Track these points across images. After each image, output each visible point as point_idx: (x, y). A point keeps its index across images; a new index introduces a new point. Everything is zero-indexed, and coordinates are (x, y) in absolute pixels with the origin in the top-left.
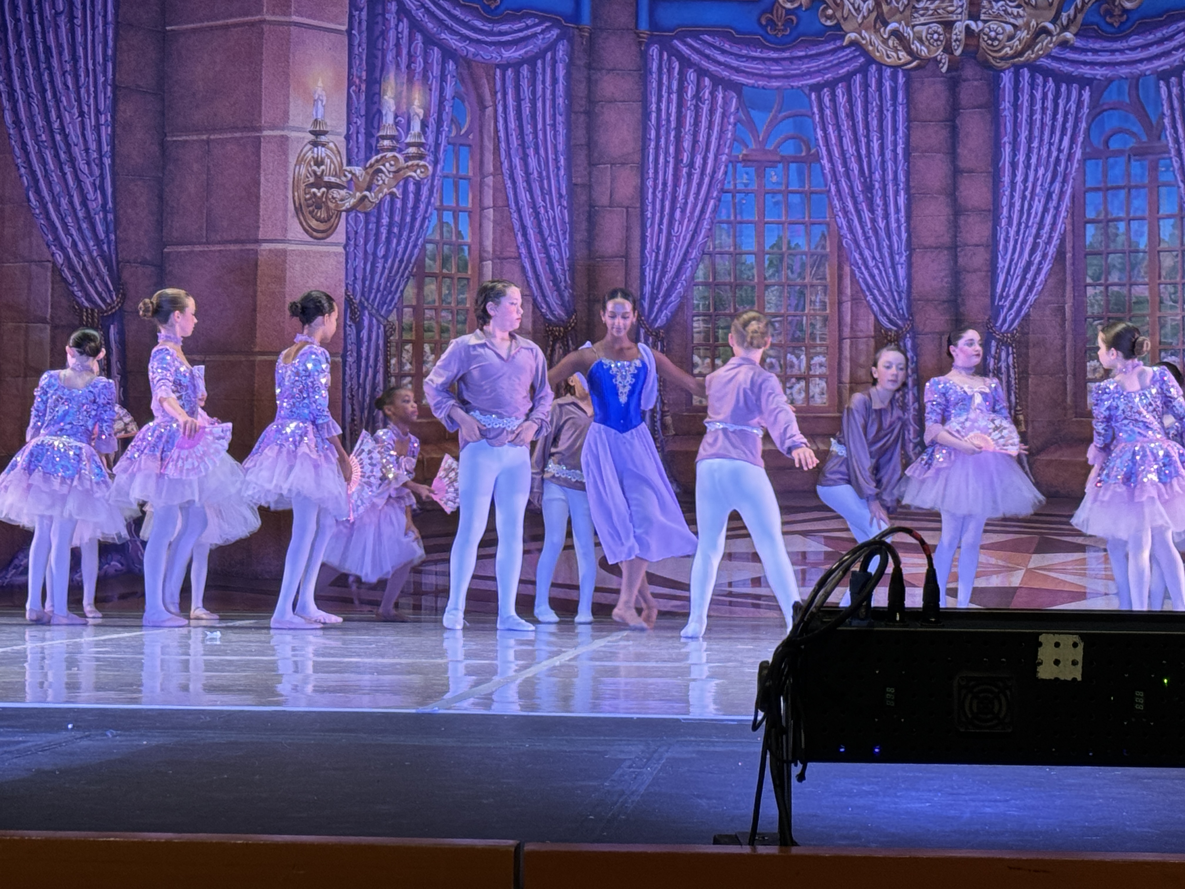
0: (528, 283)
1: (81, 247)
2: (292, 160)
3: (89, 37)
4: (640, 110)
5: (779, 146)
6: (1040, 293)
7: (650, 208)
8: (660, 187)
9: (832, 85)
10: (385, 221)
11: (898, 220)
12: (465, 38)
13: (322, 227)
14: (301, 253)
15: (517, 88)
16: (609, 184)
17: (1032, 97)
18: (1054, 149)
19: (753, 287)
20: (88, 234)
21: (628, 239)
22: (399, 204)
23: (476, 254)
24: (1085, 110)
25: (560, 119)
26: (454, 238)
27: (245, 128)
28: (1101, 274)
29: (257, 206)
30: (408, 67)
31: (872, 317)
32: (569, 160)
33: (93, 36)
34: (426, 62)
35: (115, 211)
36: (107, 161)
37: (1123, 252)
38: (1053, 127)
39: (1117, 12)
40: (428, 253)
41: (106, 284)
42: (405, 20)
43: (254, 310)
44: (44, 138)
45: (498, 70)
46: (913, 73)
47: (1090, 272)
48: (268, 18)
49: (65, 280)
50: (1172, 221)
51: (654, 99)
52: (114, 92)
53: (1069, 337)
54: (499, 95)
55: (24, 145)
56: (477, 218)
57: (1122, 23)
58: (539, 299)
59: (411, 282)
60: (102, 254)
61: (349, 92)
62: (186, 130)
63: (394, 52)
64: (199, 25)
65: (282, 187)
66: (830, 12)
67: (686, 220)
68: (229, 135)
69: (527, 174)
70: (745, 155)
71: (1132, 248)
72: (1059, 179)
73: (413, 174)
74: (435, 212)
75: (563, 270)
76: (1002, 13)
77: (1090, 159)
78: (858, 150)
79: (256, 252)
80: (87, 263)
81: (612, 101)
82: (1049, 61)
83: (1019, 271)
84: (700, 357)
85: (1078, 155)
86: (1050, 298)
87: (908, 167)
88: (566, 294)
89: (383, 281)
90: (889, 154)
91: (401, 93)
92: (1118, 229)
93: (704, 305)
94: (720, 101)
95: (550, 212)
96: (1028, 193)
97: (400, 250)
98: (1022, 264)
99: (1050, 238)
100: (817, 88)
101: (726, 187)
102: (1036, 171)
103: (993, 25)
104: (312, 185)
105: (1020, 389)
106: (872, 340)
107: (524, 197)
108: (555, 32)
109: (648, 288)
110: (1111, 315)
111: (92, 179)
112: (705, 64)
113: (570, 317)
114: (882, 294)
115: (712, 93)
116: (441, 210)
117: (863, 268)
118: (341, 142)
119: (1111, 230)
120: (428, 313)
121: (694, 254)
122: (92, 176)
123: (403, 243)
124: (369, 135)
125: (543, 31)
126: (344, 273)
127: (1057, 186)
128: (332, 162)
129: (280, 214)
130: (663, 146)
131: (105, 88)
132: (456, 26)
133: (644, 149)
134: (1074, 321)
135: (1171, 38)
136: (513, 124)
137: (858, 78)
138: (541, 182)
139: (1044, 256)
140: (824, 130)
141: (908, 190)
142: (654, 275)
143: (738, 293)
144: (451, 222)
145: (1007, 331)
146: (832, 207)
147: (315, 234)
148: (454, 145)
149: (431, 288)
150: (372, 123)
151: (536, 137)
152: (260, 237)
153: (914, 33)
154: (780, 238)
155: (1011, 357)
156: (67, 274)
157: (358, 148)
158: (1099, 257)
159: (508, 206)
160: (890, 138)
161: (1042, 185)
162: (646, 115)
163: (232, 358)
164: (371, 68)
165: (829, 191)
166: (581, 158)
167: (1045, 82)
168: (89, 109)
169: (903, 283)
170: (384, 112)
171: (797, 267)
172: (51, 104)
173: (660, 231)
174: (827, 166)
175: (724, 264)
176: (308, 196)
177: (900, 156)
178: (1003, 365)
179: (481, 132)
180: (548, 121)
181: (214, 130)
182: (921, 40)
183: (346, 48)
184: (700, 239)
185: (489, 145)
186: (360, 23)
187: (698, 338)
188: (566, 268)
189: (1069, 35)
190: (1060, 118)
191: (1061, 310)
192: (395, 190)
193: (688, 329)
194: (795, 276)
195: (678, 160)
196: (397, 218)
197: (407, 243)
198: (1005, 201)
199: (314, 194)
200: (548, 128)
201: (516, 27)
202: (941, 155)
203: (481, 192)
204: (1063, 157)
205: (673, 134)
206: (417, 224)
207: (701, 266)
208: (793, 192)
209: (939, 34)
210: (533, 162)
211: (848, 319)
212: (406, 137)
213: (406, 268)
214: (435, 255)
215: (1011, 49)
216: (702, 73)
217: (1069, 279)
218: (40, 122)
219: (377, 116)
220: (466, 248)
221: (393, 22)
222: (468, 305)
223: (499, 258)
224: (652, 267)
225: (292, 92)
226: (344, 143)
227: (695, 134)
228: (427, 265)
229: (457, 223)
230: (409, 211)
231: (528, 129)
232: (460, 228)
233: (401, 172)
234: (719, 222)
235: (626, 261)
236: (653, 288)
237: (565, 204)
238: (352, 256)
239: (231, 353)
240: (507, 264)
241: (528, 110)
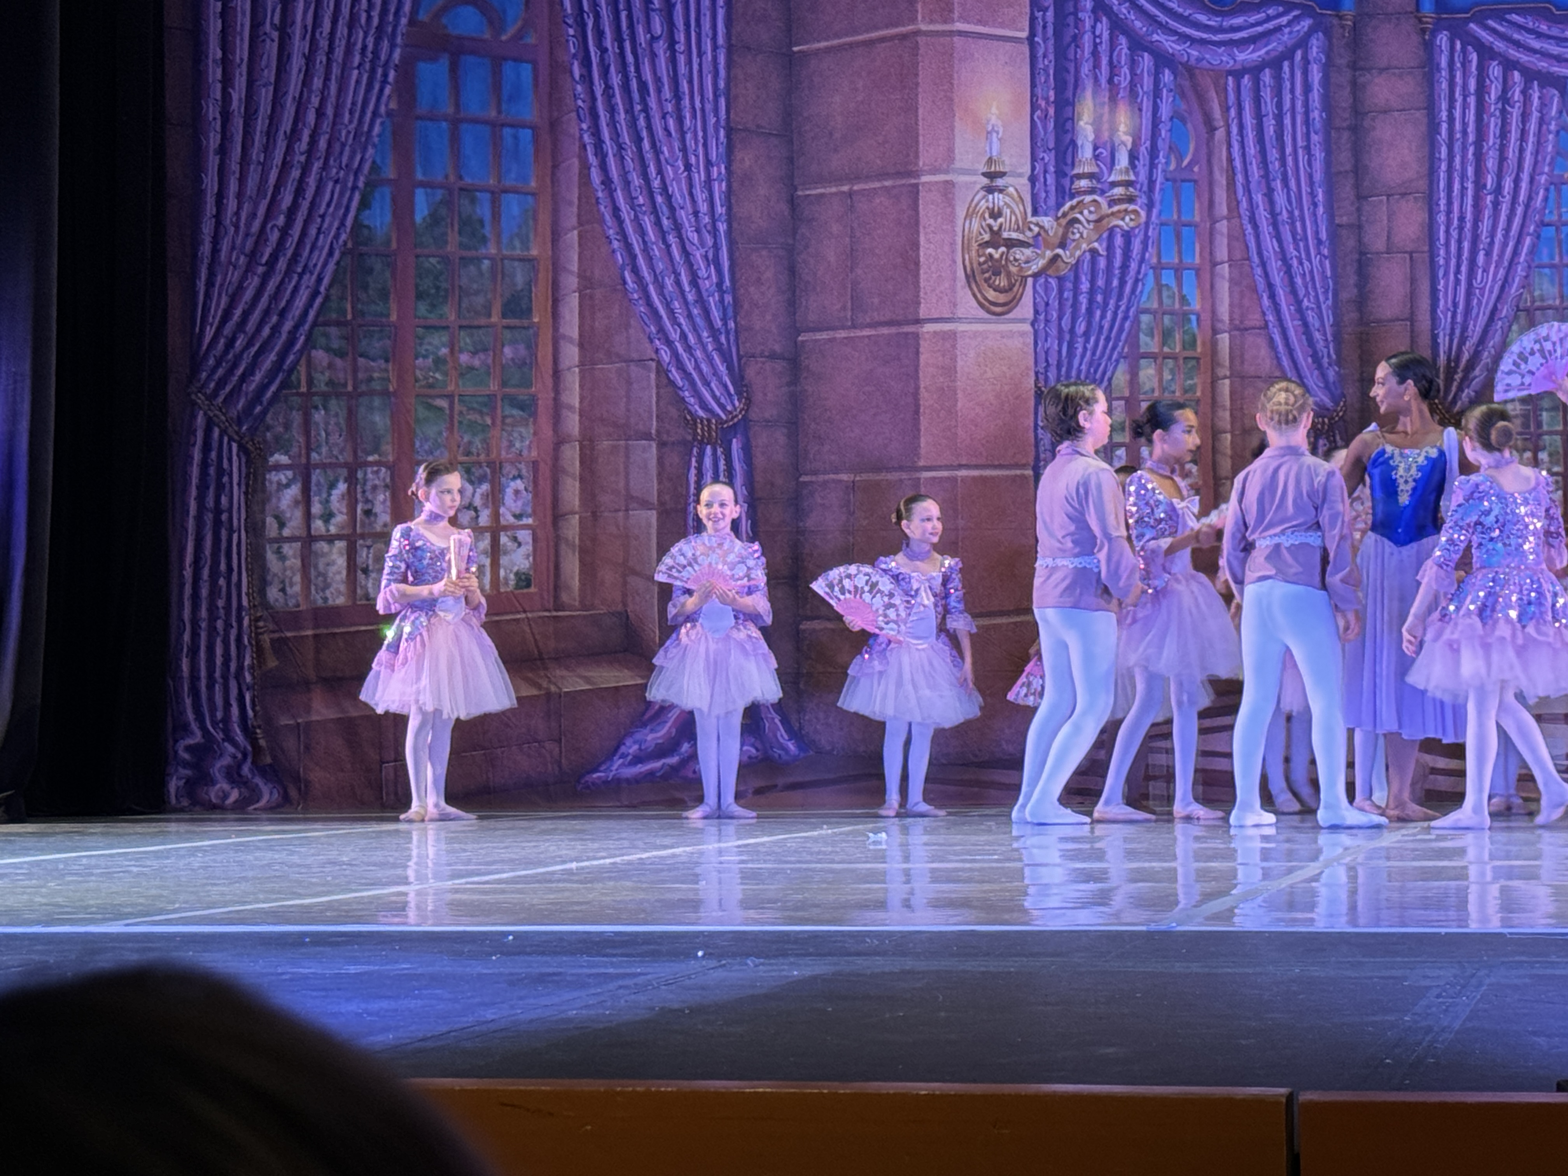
0: (1278, 359)
1: (692, 339)
2: (961, 213)
3: (695, 67)
4: (1425, 120)
7: (1442, 252)
8: (1456, 222)
10: (1085, 286)
12: (1184, 38)
13: (1002, 298)
14: (976, 334)
15: (1257, 100)
16: (1385, 222)
20: (700, 321)
21: (1413, 296)
22: (1102, 263)
23: (1207, 323)
26: (1177, 306)
27: (899, 174)
29: (917, 276)
30: (1110, 81)
32: (1330, 193)
33: (700, 65)
34: (1133, 73)
35: (734, 289)
36: (722, 227)
40: (1143, 326)
41: (725, 386)
42: (1104, 19)
43: (917, 412)
44: (641, 200)
45: (1230, 78)
48: (924, 27)
49: (672, 383)
51: (1444, 106)
52: (728, 136)
54: (1233, 113)
55: (616, 210)
56: (1208, 276)
59: (1122, 367)
60: (719, 348)
61: (1032, 119)
62: (821, 180)
63: (1091, 62)
64: (835, 42)
65: (947, 249)
67: (1493, 265)
68: (877, 185)
69: (1274, 215)
73: (1121, 223)
74: (1151, 272)
75: (1326, 340)
79: (916, 336)
80: (700, 360)
81: (1386, 111)
88: (1331, 374)
89: (1083, 367)
91: (1102, 116)
94: (1536, 102)
95: (1306, 264)
97: (1106, 326)
101: (1547, 219)
104: (987, 244)
107: (1270, 245)
108: (1306, 24)
109: (1442, 361)
111: (703, 251)
112: (1514, 53)
113: (1337, 404)
115: (1524, 92)
116: (1158, 268)
118: (1023, 183)
121: (1505, 311)
122: (703, 246)
123: (1109, 315)
124: (1060, 174)
125: (1289, 24)
126: (1032, 358)
128: (1013, 212)
129: (947, 285)
130: (1458, 167)
131: (717, 132)
132: (1173, 24)
133: (1432, 172)
136: (1252, 150)
138: (1293, 224)
142: (1451, 341)
144: (1173, 284)
147: (993, 308)
148: (1174, 181)
149: (1148, 373)
150: (1064, 158)
151: (1284, 164)
152: (922, 316)
156: (675, 375)
157: (1046, 192)
159: (1248, 259)
162: (1433, 127)
163: (889, 476)
164: (1060, 86)
166: (1346, 190)
168: (697, 160)
170: (1079, 143)
172: (649, 156)
173: (1457, 282)
176: (982, 259)
179: (1209, 161)
180: (1300, 143)
181: (858, 178)
183: (1028, 60)
184: (1513, 290)
185: (1221, 179)
186: (1044, 27)
188: (1330, 338)
192: (1096, 245)
195: (1479, 186)
196: (1100, 282)
197: (1115, 314)
199: (991, 255)
200: (1300, 151)
201: (1253, 19)
203: (1211, 242)
205: (1471, 150)
206: (1128, 289)
207: (1515, 328)
210: (1280, 199)
212: (1110, 174)
213: (1114, 348)
214: (1152, 329)
216: (1509, 65)
218: (636, 180)
219: (1071, 149)
220: (1193, 318)
221: (1088, 25)
222: (1199, 394)
223: (1239, 329)
224: (1448, 331)
225: (958, 124)
226: (1028, 187)
227: (1502, 150)
228: (1141, 343)
229: (1180, 286)
230: (1117, 272)
231: (1273, 154)
232: (1185, 292)
233: (1105, 222)
234: (1538, 267)
235: (1412, 325)
236: (1449, 360)
237: (1326, 252)
238: (1042, 335)
239: (888, 470)
240: (1250, 339)
241: (1272, 128)
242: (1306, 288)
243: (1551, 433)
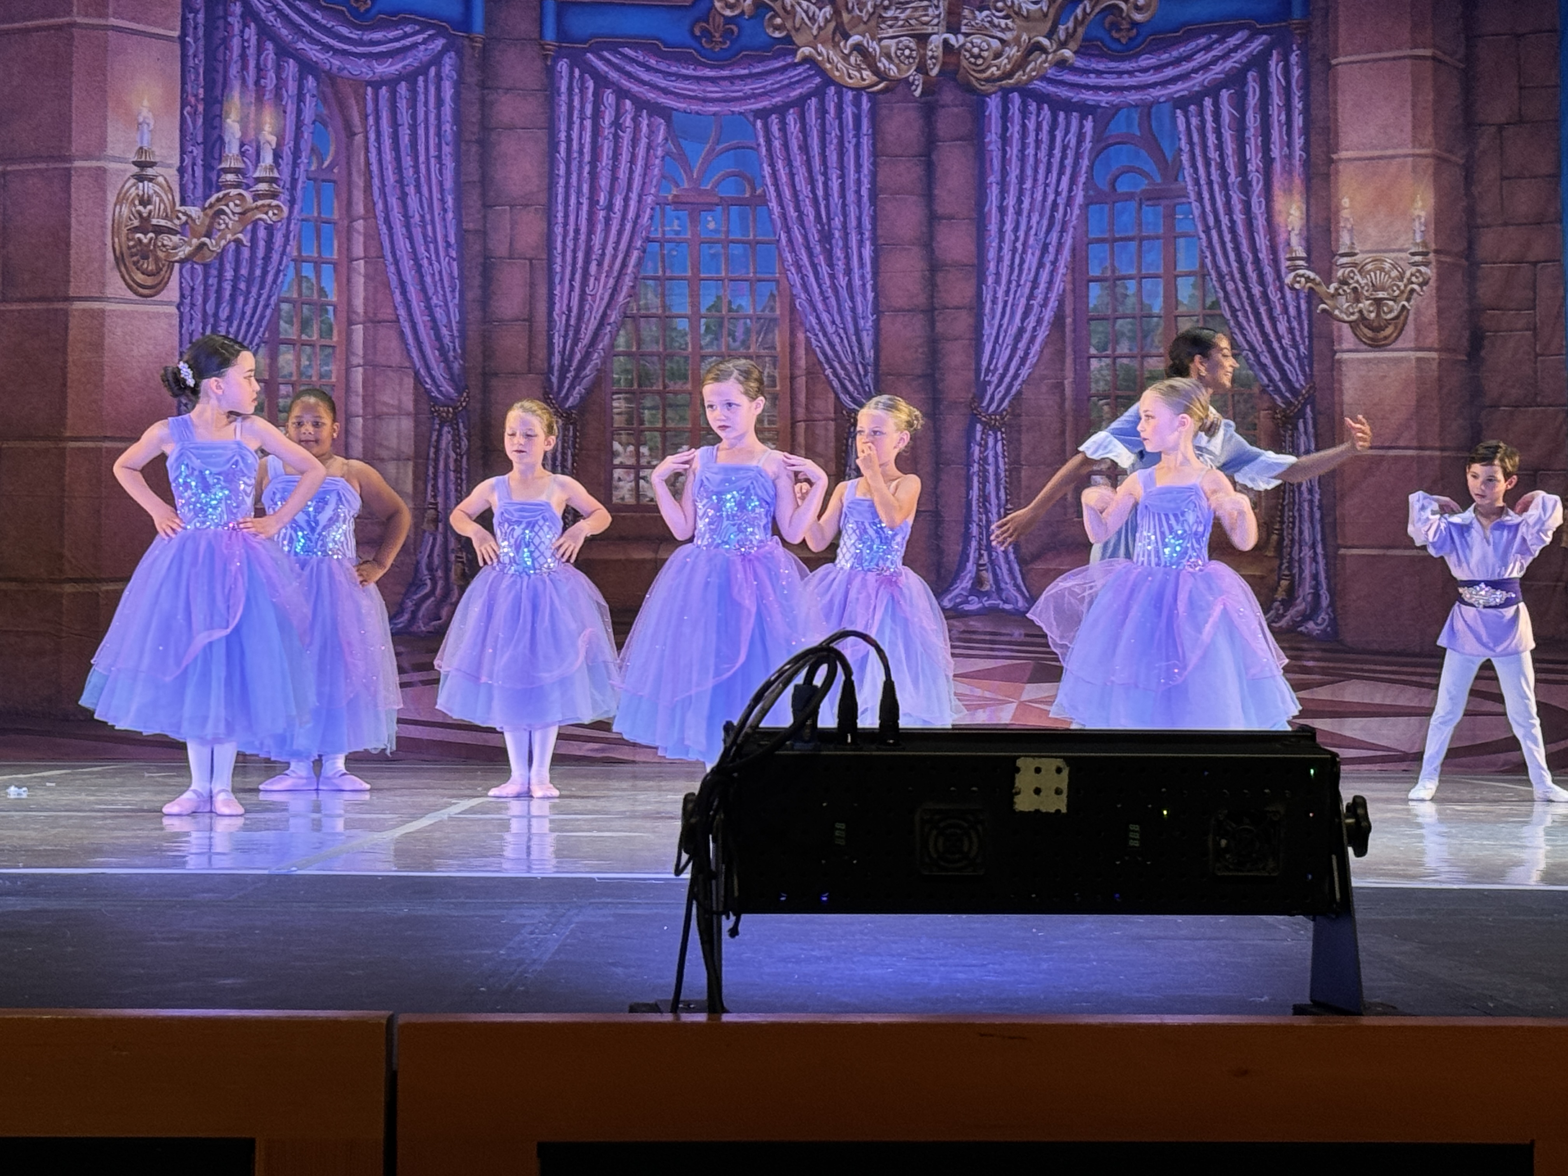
0: (408, 352)
2: (112, 198)
4: (546, 140)
5: (717, 184)
6: (1035, 366)
7: (559, 260)
8: (571, 234)
9: (781, 110)
10: (229, 274)
11: (862, 277)
12: (327, 48)
13: (149, 281)
14: (123, 314)
15: (394, 110)
16: (508, 231)
17: (1024, 126)
18: (1051, 191)
19: (686, 358)
21: (531, 300)
22: (246, 253)
23: (343, 316)
24: (1087, 145)
25: (447, 149)
26: (315, 297)
27: (51, 158)
28: (1106, 344)
29: (67, 255)
30: (257, 83)
31: (832, 396)
32: (458, 200)
34: (278, 77)
37: (1134, 317)
38: (1049, 164)
39: (1125, 25)
40: (283, 314)
42: (253, 25)
43: (64, 385)
45: (369, 89)
46: (880, 96)
47: (1094, 341)
48: (79, 20)
50: (1192, 280)
51: (563, 126)
53: (1070, 419)
54: (371, 121)
56: (343, 270)
57: (1130, 39)
58: (422, 372)
59: (263, 351)
61: (182, 114)
63: (239, 63)
65: (97, 231)
66: (778, 21)
67: (604, 275)
68: (31, 166)
69: (407, 217)
70: (675, 196)
71: (1145, 312)
72: (1057, 227)
73: (264, 216)
74: (292, 264)
75: (452, 336)
76: (987, 25)
77: (1091, 203)
78: (813, 191)
79: (66, 313)
81: (512, 128)
82: (1044, 84)
83: (1009, 340)
84: (620, 443)
85: (1079, 199)
86: (1045, 372)
87: (875, 211)
88: (456, 366)
90: (851, 197)
91: (247, 116)
92: (1126, 288)
93: (626, 379)
94: (645, 129)
95: (436, 265)
96: (1019, 245)
97: (248, 312)
98: (1013, 330)
99: (1046, 299)
100: (763, 114)
101: (652, 236)
102: (1029, 217)
103: (977, 40)
104: (136, 230)
105: (1011, 483)
106: (832, 423)
107: (403, 245)
108: (440, 43)
109: (557, 360)
110: (1119, 393)
112: (626, 83)
113: (461, 395)
114: (844, 368)
115: (635, 119)
116: (298, 261)
117: (820, 335)
118: (172, 175)
119: (1119, 290)
120: (284, 389)
121: (613, 317)
123: (251, 302)
124: (208, 167)
125: (424, 42)
126: (177, 339)
127: (1054, 236)
128: (162, 200)
129: (96, 265)
130: (575, 183)
132: (316, 34)
133: (551, 186)
134: (1076, 400)
135: (1189, 58)
136: (388, 156)
137: (813, 101)
138: (424, 228)
139: (1039, 321)
140: (772, 165)
141: (874, 240)
142: (565, 342)
143: (669, 365)
144: (312, 275)
145: (995, 413)
146: (782, 260)
147: (141, 290)
148: (315, 180)
149: (287, 359)
150: (212, 152)
151: (417, 171)
152: (71, 295)
153: (881, 48)
154: (718, 297)
155: (1000, 444)
157: (194, 183)
158: (1105, 322)
159: (383, 257)
160: (852, 176)
161: (1036, 234)
162: (553, 146)
163: (36, 445)
164: (209, 85)
165: (778, 241)
166: (473, 199)
167: (1039, 110)
169: (870, 354)
170: (227, 140)
171: (739, 334)
173: (572, 287)
174: (776, 210)
175: (650, 330)
176: (131, 243)
177: (865, 199)
178: (991, 454)
179: (348, 163)
180: (433, 152)
181: (12, 160)
182: (889, 57)
183: (179, 59)
184: (621, 298)
185: (359, 181)
186: (195, 28)
187: (619, 421)
188: (456, 333)
189: (1067, 53)
190: (1057, 152)
191: (1059, 386)
192: (240, 236)
193: (606, 411)
194: (738, 344)
195: (593, 202)
196: (244, 271)
197: (257, 301)
198: (992, 254)
199: (140, 240)
200: (433, 161)
201: (391, 35)
202: (915, 198)
203: (349, 240)
204: (1061, 201)
205: (587, 169)
206: (270, 278)
207: (622, 332)
208: (733, 242)
209: (911, 50)
210: (413, 202)
211: (802, 397)
212: (254, 172)
213: (255, 333)
215: (998, 69)
216: (622, 94)
217: (1069, 350)
219: (218, 145)
220: (330, 308)
221: (237, 28)
222: (334, 380)
223: (373, 321)
224: (562, 333)
225: (109, 114)
226: (177, 178)
227: (614, 169)
228: (281, 330)
229: (318, 277)
230: (260, 262)
231: (407, 162)
232: (323, 285)
233: (249, 214)
234: (645, 278)
235: (531, 326)
236: (563, 359)
237: (454, 254)
238: (187, 318)
239: (36, 439)
240: (383, 331)
241: (407, 138)
242: (435, 286)
243: (650, 430)
